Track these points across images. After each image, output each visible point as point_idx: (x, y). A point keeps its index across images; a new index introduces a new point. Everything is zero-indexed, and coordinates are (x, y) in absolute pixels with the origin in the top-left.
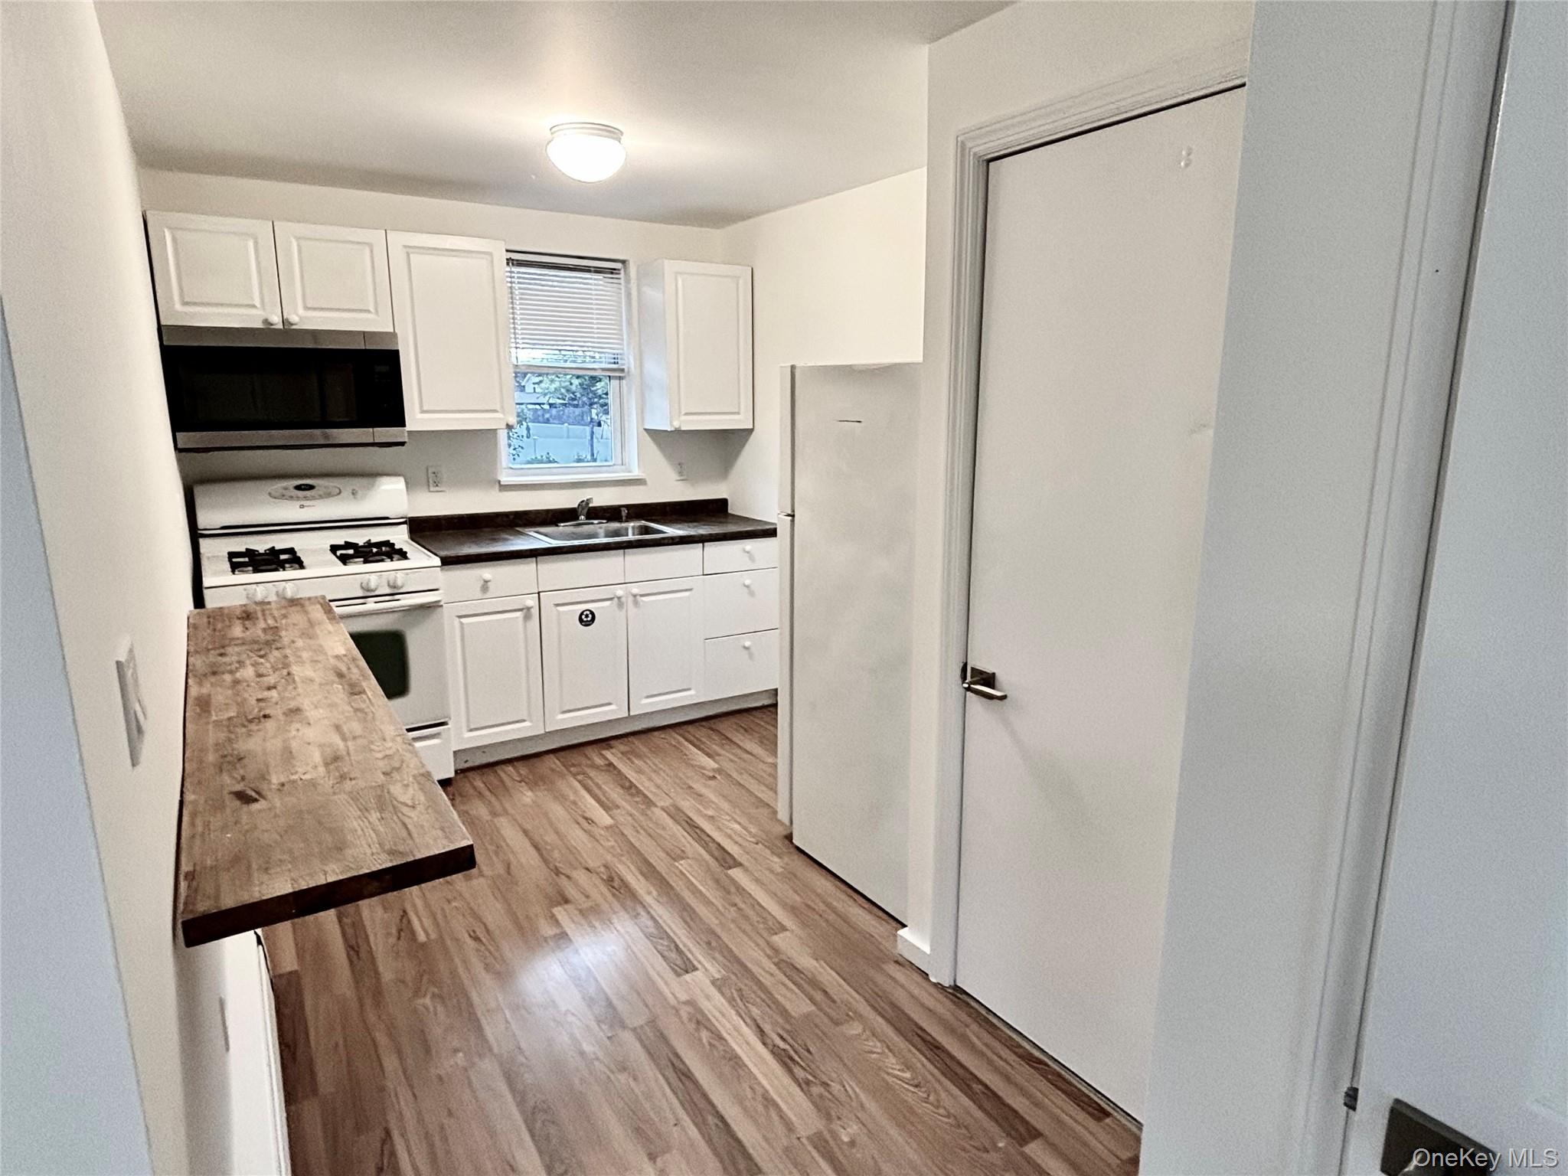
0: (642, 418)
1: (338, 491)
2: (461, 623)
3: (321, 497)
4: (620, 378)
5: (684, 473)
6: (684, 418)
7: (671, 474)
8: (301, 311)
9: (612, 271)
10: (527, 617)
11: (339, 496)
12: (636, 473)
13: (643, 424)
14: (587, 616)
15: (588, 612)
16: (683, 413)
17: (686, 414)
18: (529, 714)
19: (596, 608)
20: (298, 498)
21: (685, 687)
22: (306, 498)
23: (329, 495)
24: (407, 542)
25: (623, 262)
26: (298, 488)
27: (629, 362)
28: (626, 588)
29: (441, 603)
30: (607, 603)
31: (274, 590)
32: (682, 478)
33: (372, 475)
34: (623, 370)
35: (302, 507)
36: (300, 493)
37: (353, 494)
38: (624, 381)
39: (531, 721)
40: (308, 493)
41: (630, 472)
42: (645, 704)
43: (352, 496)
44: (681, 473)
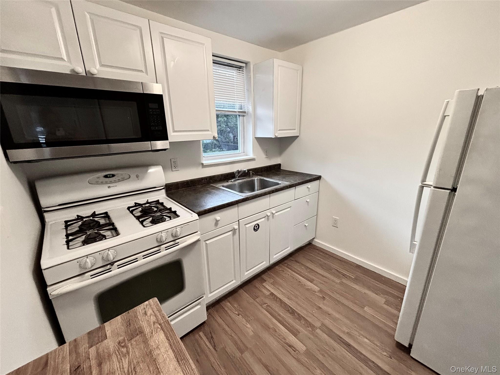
0: (254, 132)
1: (128, 177)
2: (206, 244)
3: (119, 181)
4: (243, 116)
5: (268, 155)
6: (279, 132)
7: (263, 156)
8: (98, 66)
9: (240, 67)
10: (234, 234)
11: (129, 179)
12: (251, 156)
13: (254, 136)
14: (256, 227)
15: (257, 225)
16: (278, 130)
17: (279, 130)
18: (235, 277)
19: (259, 223)
20: (106, 183)
21: (287, 247)
22: (111, 182)
23: (123, 179)
24: (166, 198)
25: (246, 63)
26: (106, 176)
27: (249, 108)
28: (270, 210)
29: (200, 239)
30: (263, 219)
31: (101, 256)
32: (268, 157)
33: (146, 166)
34: (245, 112)
35: (109, 187)
36: (107, 179)
37: (137, 177)
38: (245, 117)
39: (235, 280)
40: (111, 179)
41: (247, 155)
42: (275, 258)
43: (136, 178)
44: (267, 155)
